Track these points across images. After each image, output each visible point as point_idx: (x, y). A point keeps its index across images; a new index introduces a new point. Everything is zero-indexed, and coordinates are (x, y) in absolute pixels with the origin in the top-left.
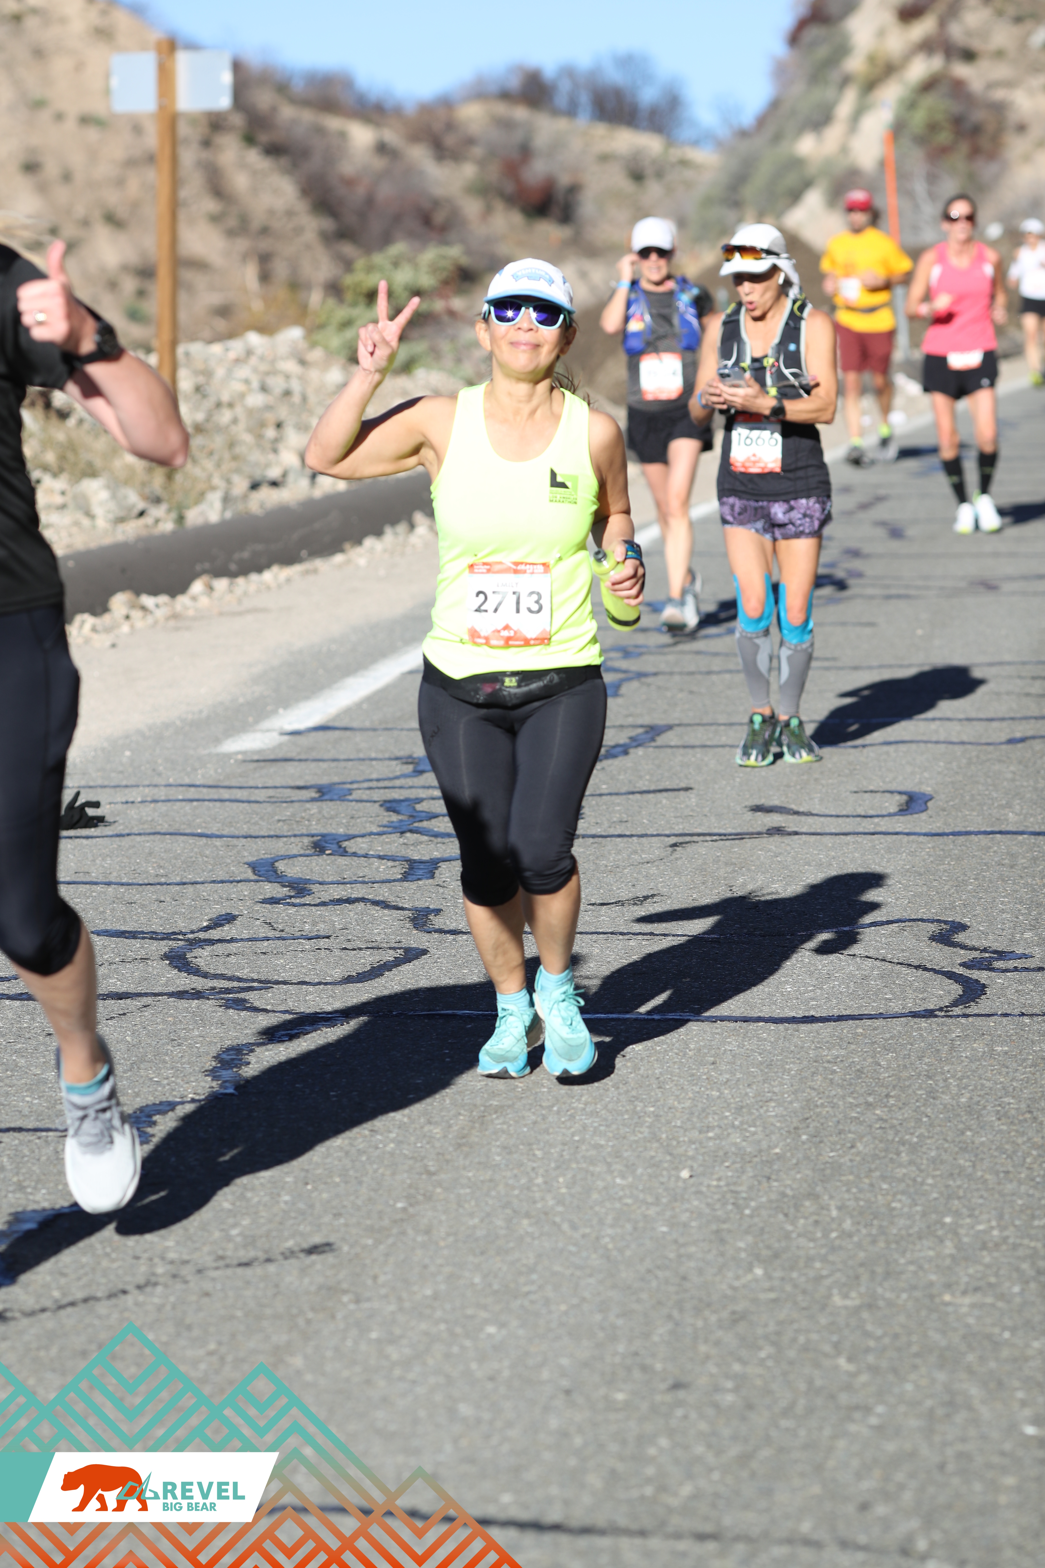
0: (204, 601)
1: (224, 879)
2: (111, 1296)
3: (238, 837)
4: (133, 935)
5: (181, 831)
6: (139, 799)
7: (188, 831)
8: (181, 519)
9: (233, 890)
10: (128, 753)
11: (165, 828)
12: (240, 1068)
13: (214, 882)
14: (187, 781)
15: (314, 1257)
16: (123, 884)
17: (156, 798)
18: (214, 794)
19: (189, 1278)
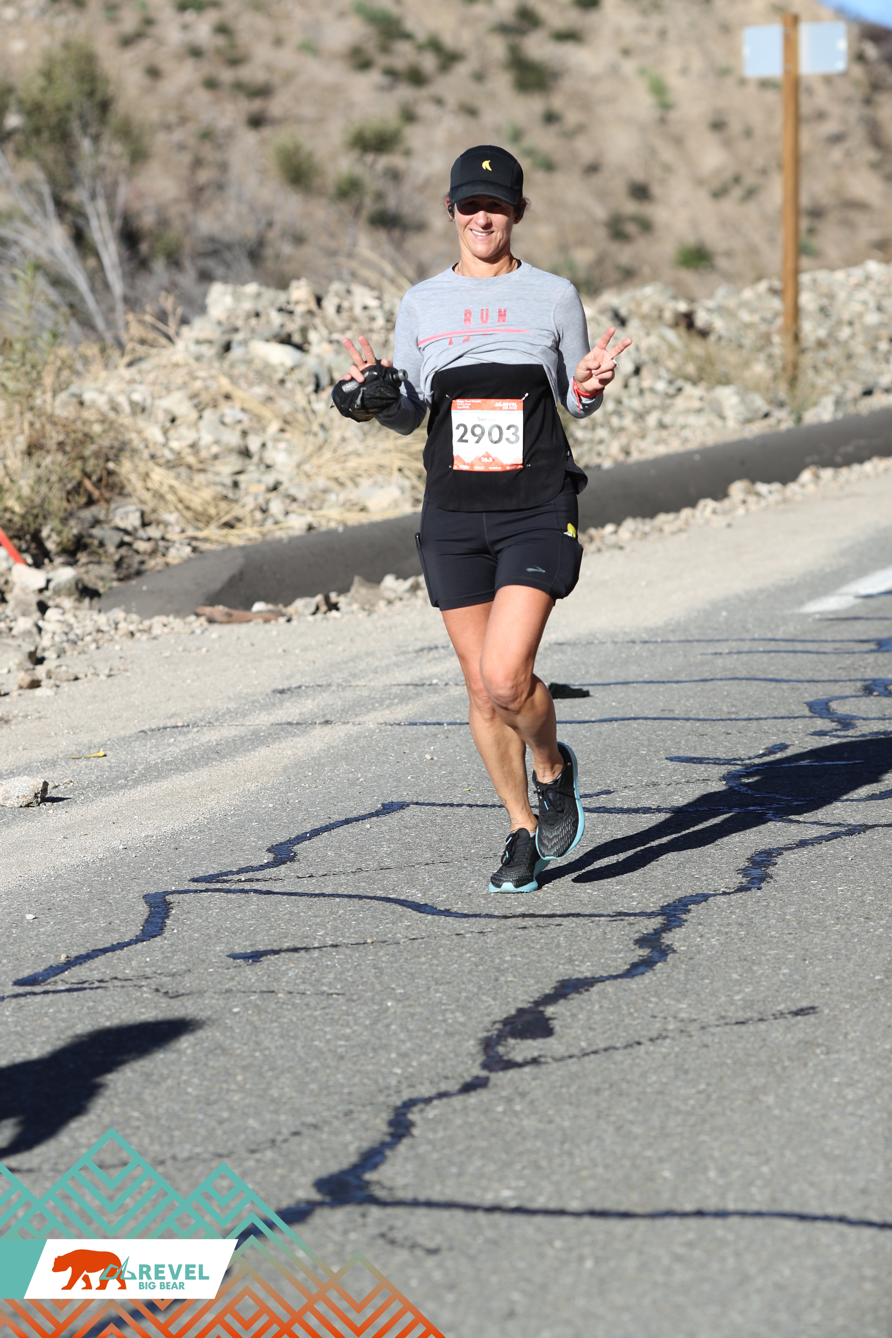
0: (811, 488)
1: (783, 715)
2: (628, 1046)
3: (802, 681)
4: (700, 761)
5: (757, 677)
6: (727, 651)
7: (762, 676)
8: (799, 419)
9: (789, 725)
10: (724, 614)
11: (744, 674)
12: (767, 868)
13: (775, 718)
14: (770, 636)
15: (799, 1018)
16: (699, 720)
17: (741, 650)
18: (789, 646)
19: (693, 1033)
